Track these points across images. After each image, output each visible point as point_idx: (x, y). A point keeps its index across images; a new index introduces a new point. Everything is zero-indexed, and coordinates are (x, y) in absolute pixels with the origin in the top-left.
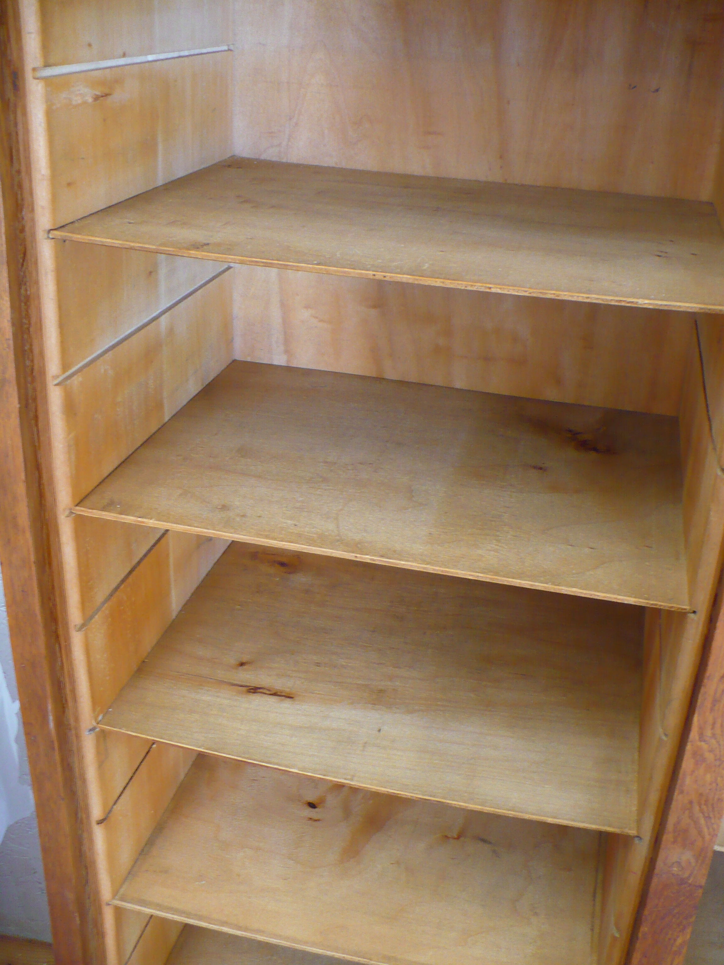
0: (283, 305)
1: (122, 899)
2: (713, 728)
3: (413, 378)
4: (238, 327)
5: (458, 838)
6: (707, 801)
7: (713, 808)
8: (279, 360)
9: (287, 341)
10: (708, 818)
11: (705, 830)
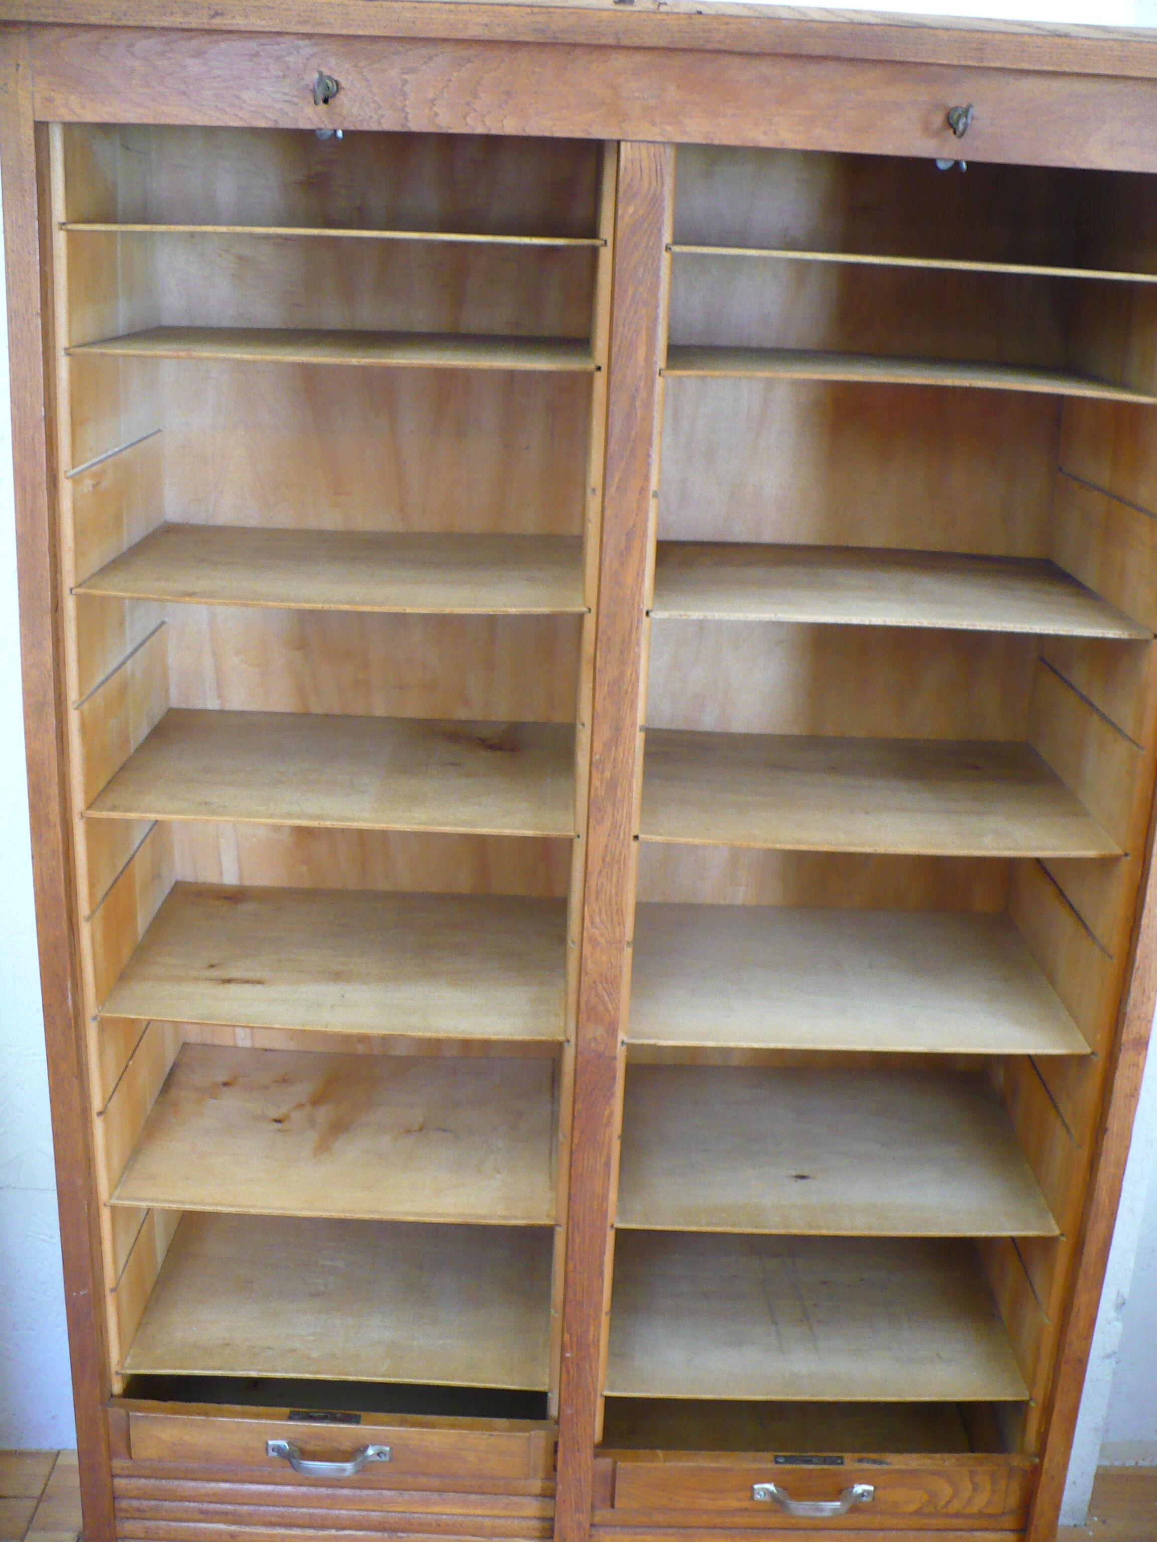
0: (214, 653)
1: (119, 1198)
2: (600, 916)
3: (337, 710)
4: (174, 678)
5: (421, 1130)
6: (606, 980)
7: (612, 985)
8: (213, 704)
9: (220, 685)
10: (609, 994)
11: (610, 1006)
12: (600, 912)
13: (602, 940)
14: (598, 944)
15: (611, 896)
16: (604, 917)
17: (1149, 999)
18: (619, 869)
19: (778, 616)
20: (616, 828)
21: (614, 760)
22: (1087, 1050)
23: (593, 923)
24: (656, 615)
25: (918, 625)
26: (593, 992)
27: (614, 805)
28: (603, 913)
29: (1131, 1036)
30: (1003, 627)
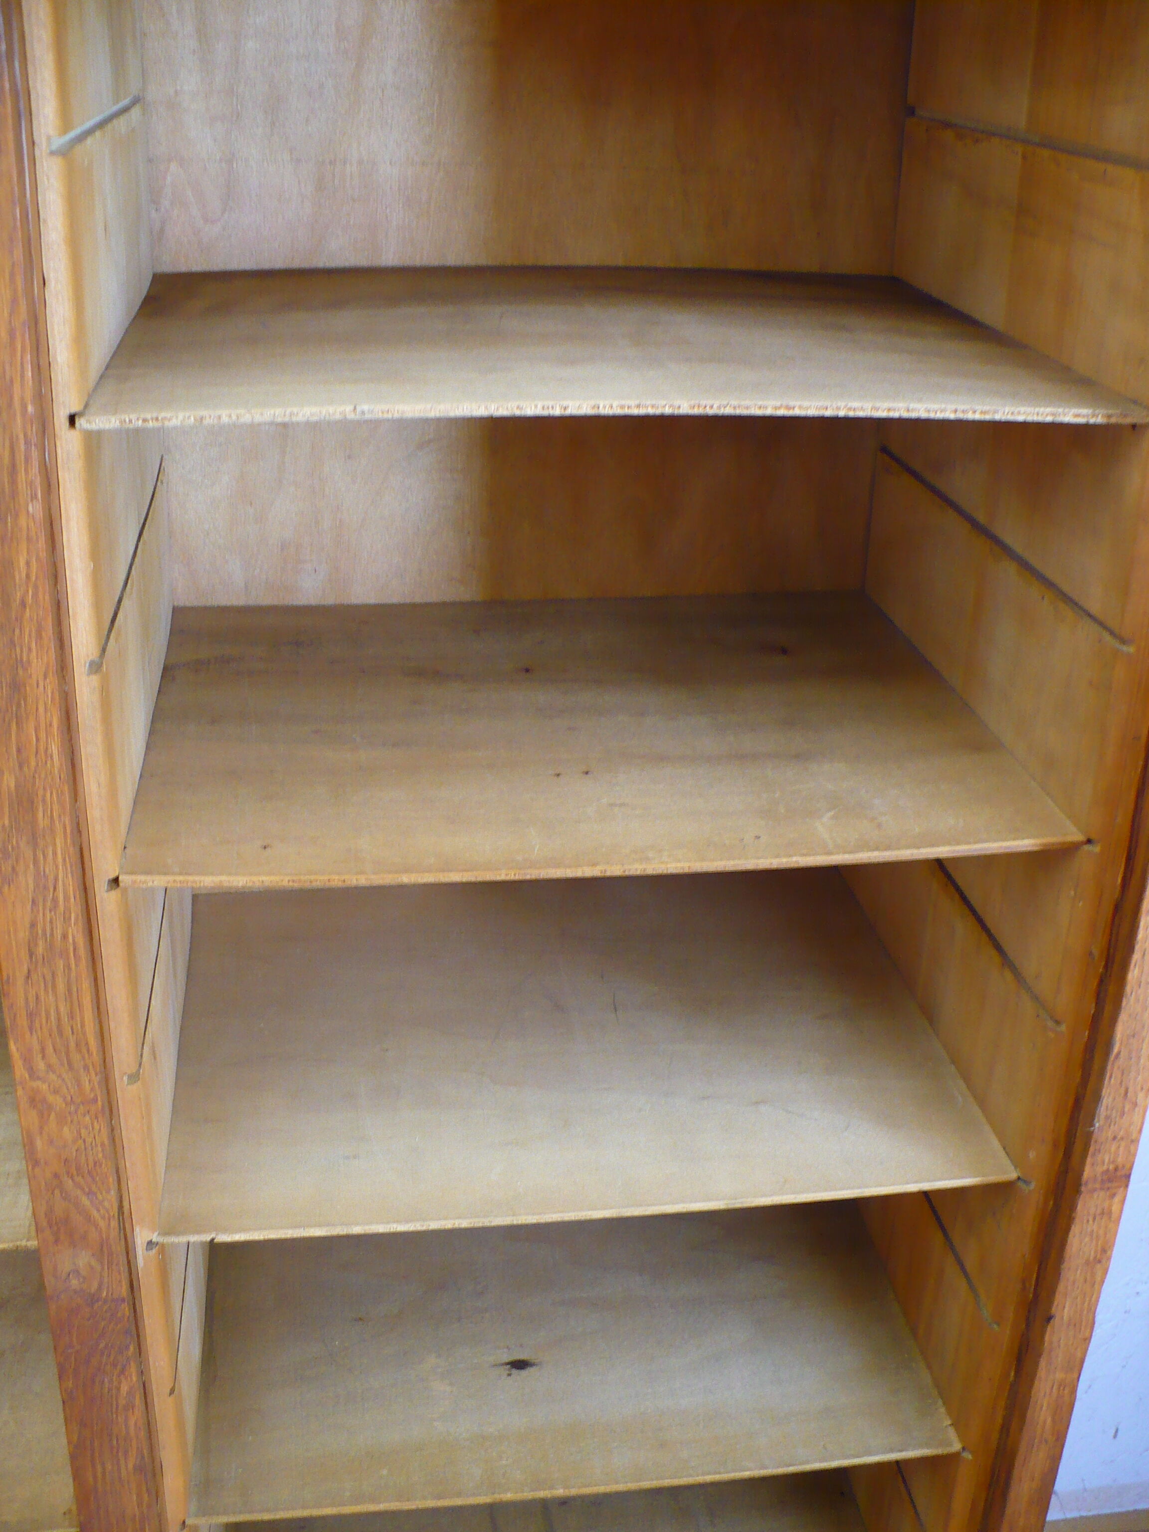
12: (43, 1050)
13: (57, 1101)
14: (50, 1108)
15: (59, 1020)
16: (54, 1060)
17: (1135, 1104)
18: (68, 967)
19: (359, 409)
20: (45, 887)
21: (19, 751)
22: (1012, 1174)
23: (31, 1071)
24: (88, 421)
25: (668, 411)
26: (57, 1192)
27: (34, 842)
28: (50, 1050)
29: (1100, 1169)
30: (850, 409)
